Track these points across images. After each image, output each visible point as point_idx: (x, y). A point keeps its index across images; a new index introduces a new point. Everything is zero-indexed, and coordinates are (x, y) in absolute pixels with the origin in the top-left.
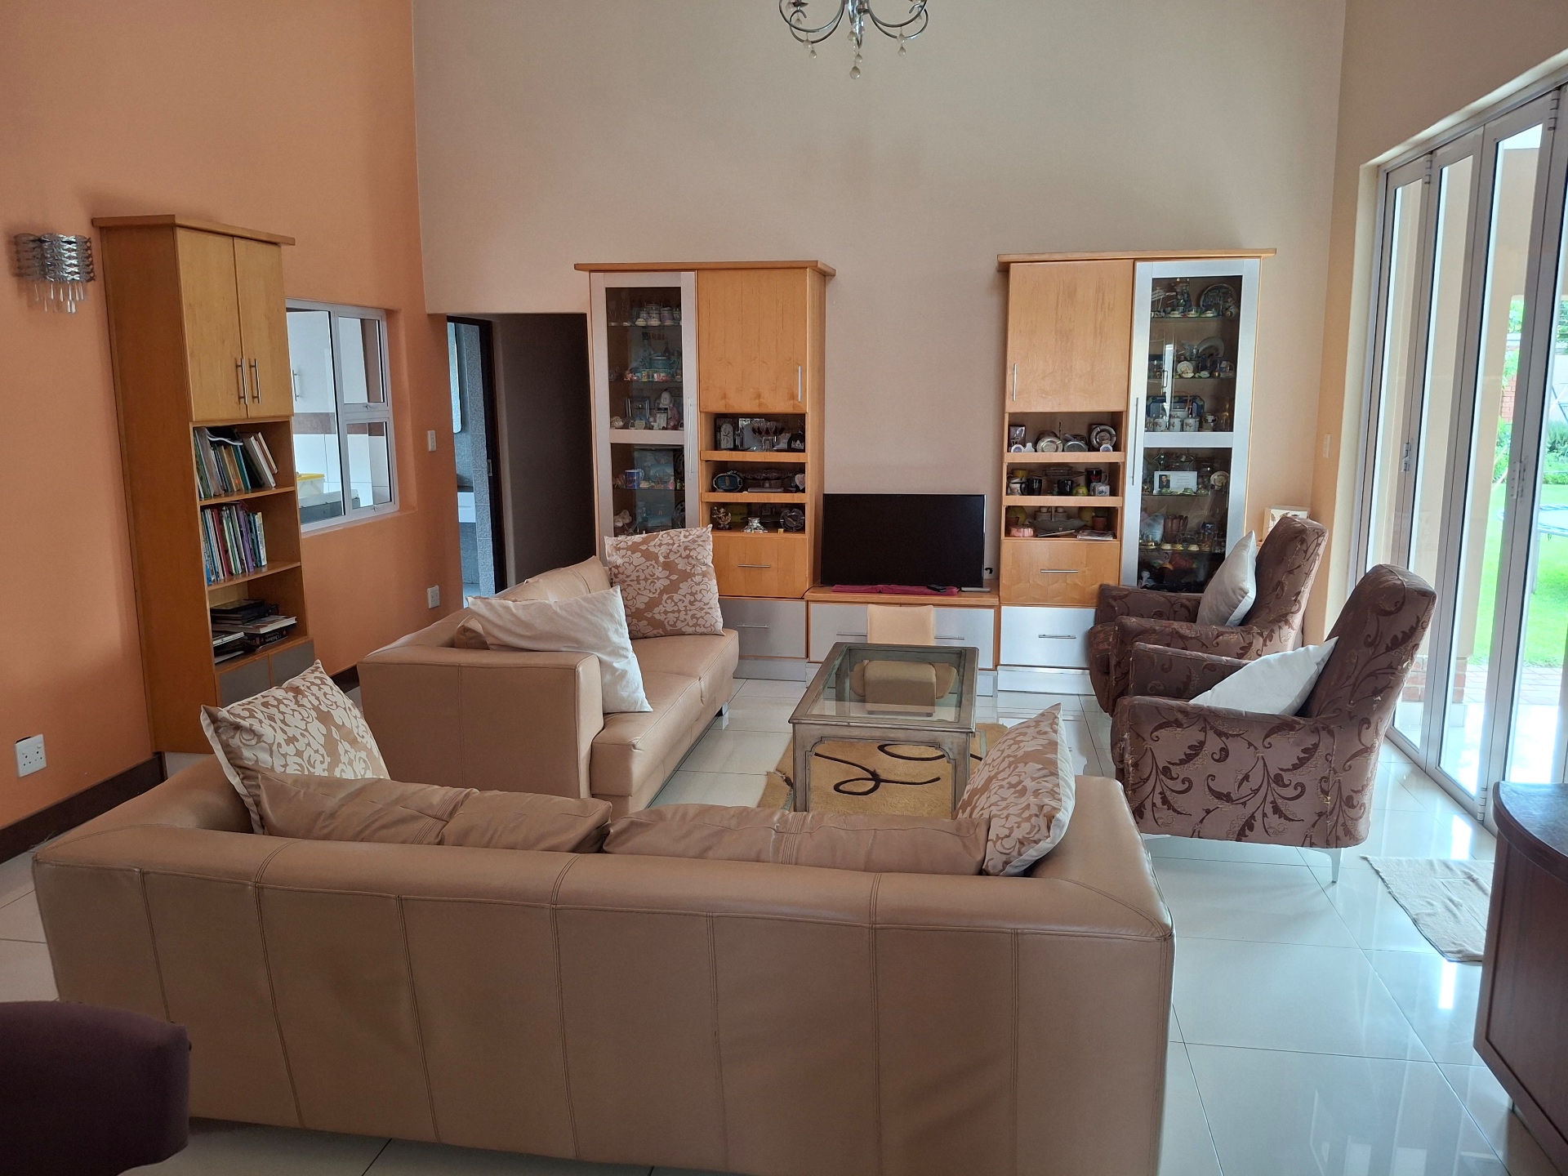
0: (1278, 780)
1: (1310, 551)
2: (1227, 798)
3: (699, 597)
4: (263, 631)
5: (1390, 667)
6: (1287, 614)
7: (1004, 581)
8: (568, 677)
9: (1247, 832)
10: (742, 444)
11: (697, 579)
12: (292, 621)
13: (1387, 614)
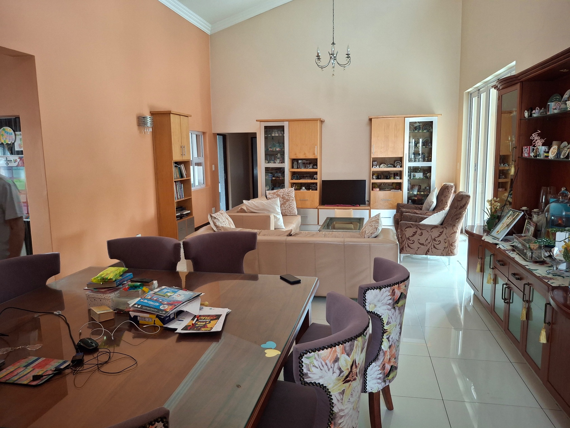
0: (434, 240)
1: (450, 191)
2: (423, 244)
3: (291, 206)
4: (184, 213)
5: (460, 213)
6: (444, 208)
7: (371, 203)
8: (269, 217)
9: (428, 253)
10: (299, 167)
11: (291, 201)
12: (189, 212)
13: (460, 201)
